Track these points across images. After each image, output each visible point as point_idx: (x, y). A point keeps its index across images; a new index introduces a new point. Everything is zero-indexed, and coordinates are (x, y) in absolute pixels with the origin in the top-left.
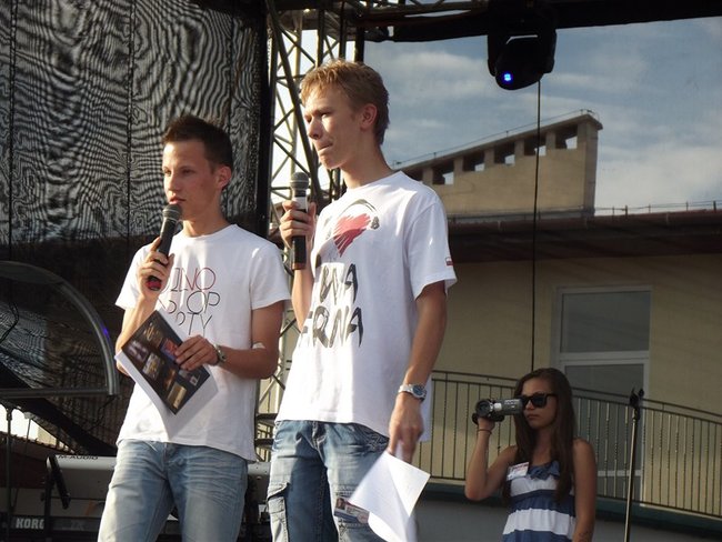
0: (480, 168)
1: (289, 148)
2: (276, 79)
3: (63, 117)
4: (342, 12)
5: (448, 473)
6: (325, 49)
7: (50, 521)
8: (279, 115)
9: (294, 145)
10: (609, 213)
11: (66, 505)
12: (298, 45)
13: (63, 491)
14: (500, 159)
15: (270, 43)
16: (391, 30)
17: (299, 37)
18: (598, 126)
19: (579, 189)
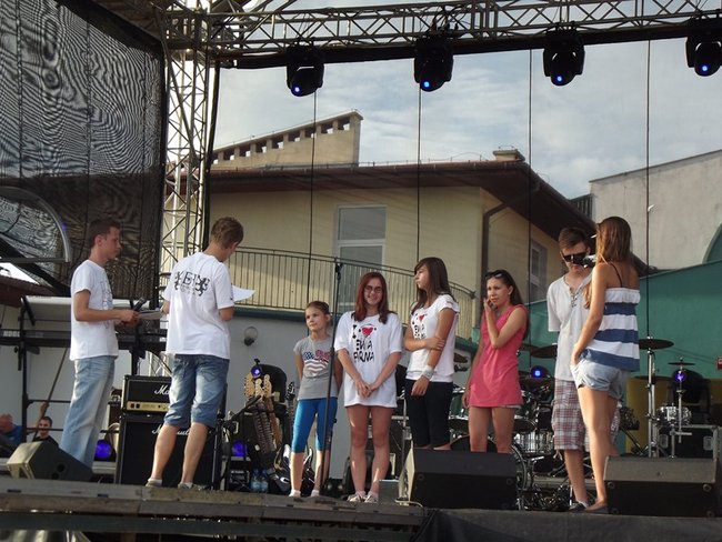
0: (297, 140)
1: (178, 127)
2: (169, 88)
3: (50, 103)
4: (207, 52)
5: (280, 305)
6: (198, 72)
7: (23, 332)
8: (171, 108)
9: (181, 125)
10: (366, 165)
11: (33, 324)
12: (182, 69)
13: (31, 316)
14: (308, 135)
15: (166, 69)
16: (235, 62)
17: (183, 64)
18: (361, 118)
19: (350, 152)
